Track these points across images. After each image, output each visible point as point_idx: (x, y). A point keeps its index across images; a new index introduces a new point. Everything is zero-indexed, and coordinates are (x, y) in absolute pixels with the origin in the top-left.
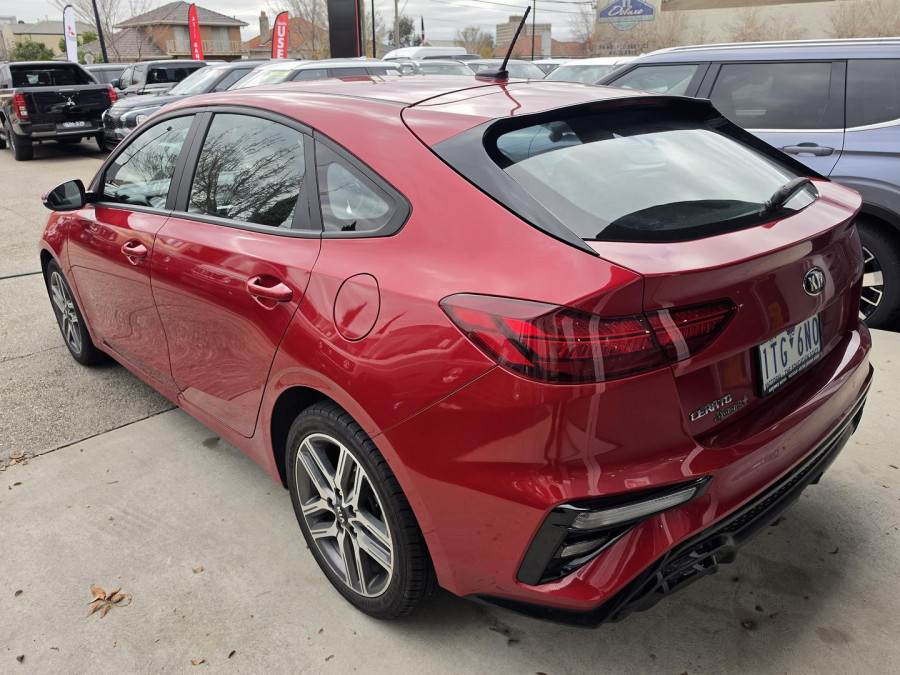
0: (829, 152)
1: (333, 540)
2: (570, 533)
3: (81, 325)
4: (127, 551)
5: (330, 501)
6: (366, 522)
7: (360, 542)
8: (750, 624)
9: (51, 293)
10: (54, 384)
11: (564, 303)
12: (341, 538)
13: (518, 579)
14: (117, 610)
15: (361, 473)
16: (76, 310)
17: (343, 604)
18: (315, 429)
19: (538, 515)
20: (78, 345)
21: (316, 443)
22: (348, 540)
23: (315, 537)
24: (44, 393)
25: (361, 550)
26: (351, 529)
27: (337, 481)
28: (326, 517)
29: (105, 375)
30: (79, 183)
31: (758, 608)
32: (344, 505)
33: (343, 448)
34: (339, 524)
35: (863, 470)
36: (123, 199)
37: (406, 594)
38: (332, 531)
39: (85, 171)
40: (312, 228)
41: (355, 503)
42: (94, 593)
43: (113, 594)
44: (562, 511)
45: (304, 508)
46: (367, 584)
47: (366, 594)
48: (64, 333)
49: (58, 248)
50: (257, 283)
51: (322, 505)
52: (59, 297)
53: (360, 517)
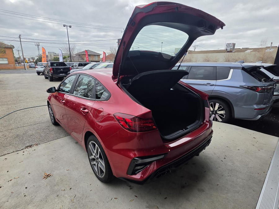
0: (213, 85)
1: (95, 165)
2: (136, 164)
3: (54, 117)
4: (54, 165)
5: (94, 156)
6: (100, 161)
7: (99, 165)
8: (183, 187)
9: (49, 110)
10: (47, 129)
11: (136, 115)
12: (96, 164)
13: (127, 174)
14: (49, 178)
15: (99, 150)
16: (53, 113)
17: (97, 179)
18: (91, 140)
19: (130, 160)
20: (53, 121)
21: (92, 143)
22: (97, 165)
23: (92, 164)
24: (44, 130)
25: (100, 167)
26: (98, 162)
27: (95, 151)
28: (94, 160)
29: (58, 127)
30: (54, 87)
31: (186, 184)
32: (97, 157)
33: (96, 145)
34: (96, 161)
35: (215, 154)
36: (64, 91)
37: (107, 177)
38: (95, 163)
39: (56, 85)
40: (94, 98)
41: (98, 157)
42: (45, 174)
43: (49, 175)
44: (135, 159)
45: (90, 157)
46: (101, 175)
47: (100, 177)
48: (51, 118)
49: (50, 100)
50: (82, 109)
51: (93, 157)
52: (50, 110)
53: (99, 160)
